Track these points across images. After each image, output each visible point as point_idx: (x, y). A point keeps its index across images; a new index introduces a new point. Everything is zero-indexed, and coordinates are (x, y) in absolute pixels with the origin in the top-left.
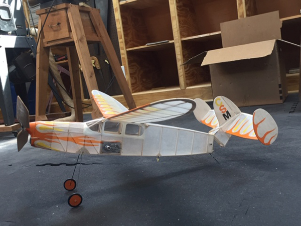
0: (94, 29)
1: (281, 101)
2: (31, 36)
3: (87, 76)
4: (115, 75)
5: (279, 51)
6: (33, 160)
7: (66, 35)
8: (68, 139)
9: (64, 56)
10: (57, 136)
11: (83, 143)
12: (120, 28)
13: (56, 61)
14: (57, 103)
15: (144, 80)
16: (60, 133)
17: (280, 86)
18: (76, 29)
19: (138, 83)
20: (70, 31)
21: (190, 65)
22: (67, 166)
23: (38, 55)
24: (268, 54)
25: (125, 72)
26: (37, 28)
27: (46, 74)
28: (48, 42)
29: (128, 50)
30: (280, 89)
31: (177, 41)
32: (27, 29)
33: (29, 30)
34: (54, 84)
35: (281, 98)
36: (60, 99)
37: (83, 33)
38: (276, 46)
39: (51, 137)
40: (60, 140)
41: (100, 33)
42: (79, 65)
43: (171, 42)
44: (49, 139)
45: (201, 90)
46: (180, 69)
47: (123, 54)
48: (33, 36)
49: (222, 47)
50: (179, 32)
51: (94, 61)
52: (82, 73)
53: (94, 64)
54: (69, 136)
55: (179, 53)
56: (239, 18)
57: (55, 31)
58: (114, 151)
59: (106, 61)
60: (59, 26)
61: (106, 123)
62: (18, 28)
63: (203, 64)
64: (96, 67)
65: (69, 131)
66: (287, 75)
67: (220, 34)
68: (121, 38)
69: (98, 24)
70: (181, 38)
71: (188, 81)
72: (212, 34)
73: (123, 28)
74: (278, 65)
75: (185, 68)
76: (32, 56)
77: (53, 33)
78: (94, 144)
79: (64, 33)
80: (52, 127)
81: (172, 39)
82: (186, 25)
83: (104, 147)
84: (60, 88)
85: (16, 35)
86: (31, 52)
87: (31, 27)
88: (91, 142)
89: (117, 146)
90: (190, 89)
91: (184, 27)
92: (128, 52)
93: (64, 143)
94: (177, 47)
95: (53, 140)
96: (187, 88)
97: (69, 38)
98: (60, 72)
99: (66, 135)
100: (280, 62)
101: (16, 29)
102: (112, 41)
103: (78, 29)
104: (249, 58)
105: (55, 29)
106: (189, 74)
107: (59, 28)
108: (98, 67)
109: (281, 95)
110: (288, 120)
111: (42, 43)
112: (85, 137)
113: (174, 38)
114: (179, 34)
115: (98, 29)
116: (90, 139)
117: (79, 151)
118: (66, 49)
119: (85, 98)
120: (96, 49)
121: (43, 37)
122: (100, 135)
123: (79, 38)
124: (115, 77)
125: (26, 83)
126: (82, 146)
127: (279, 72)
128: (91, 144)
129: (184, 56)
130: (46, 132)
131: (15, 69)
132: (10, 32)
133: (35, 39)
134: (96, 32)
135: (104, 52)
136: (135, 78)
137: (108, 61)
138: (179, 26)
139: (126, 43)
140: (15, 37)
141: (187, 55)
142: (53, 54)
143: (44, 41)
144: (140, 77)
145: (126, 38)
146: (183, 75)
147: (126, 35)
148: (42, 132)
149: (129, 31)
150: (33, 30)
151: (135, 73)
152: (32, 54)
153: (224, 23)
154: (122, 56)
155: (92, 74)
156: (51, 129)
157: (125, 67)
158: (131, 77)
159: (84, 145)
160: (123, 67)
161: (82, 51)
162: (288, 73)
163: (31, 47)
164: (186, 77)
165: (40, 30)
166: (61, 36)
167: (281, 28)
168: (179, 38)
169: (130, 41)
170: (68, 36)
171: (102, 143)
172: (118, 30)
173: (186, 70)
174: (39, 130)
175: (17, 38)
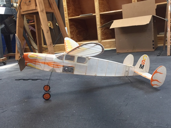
0: (50, 5)
1: (153, 50)
2: (14, 8)
3: (45, 32)
4: (62, 32)
5: (154, 22)
6: (13, 77)
7: (34, 8)
8: (45, 63)
9: (33, 20)
10: (39, 61)
11: (53, 66)
12: (65, 5)
13: (28, 23)
14: (28, 47)
15: (78, 36)
16: (41, 59)
17: (153, 41)
18: (39, 5)
19: (74, 37)
20: (36, 5)
21: (104, 28)
22: (32, 81)
23: (17, 19)
24: (147, 23)
25: (68, 31)
26: (17, 3)
27: (22, 30)
28: (23, 12)
29: (69, 18)
30: (153, 43)
31: (97, 14)
32: (12, 3)
33: (13, 4)
34: (27, 36)
35: (153, 48)
36: (30, 45)
37: (44, 8)
38: (152, 19)
39: (36, 62)
40: (40, 63)
41: (53, 8)
42: (41, 26)
43: (94, 14)
44: (34, 63)
45: (110, 42)
46: (99, 30)
47: (67, 20)
48: (15, 8)
49: (122, 19)
50: (99, 9)
51: (50, 24)
52: (43, 30)
53: (50, 25)
54: (46, 62)
55: (98, 21)
56: (133, 2)
57: (27, 5)
58: (70, 71)
59: (57, 24)
60: (30, 3)
61: (66, 55)
62: (7, 3)
63: (111, 28)
64: (51, 27)
65: (45, 59)
66: (158, 36)
67: (122, 11)
68: (66, 11)
69: (52, 2)
70: (100, 12)
71: (103, 37)
72: (117, 11)
73: (67, 5)
74: (153, 30)
75: (101, 30)
76: (15, 20)
77: (26, 6)
78: (58, 67)
79: (33, 7)
80: (36, 56)
81: (95, 13)
82: (103, 5)
83: (64, 69)
84: (30, 38)
85: (5, 7)
86: (14, 17)
87: (14, 3)
88: (57, 65)
89: (72, 68)
90: (104, 42)
91: (102, 6)
92: (70, 20)
93: (42, 65)
94: (97, 18)
95: (36, 63)
96: (102, 41)
97: (36, 9)
98: (30, 29)
99: (44, 61)
100: (154, 28)
101: (5, 3)
102: (60, 13)
103: (41, 5)
104: (137, 25)
105: (27, 4)
106: (104, 33)
107: (30, 4)
108: (52, 27)
109: (153, 46)
110: (155, 60)
111: (20, 12)
112: (54, 63)
113: (96, 12)
114: (99, 10)
115: (52, 5)
116: (57, 64)
117: (51, 70)
118: (34, 16)
119: (44, 45)
120: (51, 17)
121: (21, 8)
122: (62, 62)
123: (41, 10)
124: (61, 34)
125: (11, 35)
126: (52, 68)
127: (153, 34)
128: (57, 67)
129: (101, 23)
130: (33, 59)
131: (5, 26)
132: (2, 5)
133: (16, 10)
134: (51, 7)
135: (56, 19)
136: (73, 35)
137: (58, 24)
138: (99, 5)
139: (69, 14)
140: (4, 8)
141: (103, 23)
142: (27, 19)
143: (21, 11)
144: (76, 34)
145: (69, 11)
146: (100, 34)
147: (68, 10)
148: (31, 58)
149: (70, 7)
150: (15, 5)
151: (73, 32)
152: (14, 18)
153: (124, 5)
154: (66, 22)
155: (48, 31)
156: (35, 57)
157: (68, 28)
158: (70, 34)
159: (53, 67)
160: (66, 28)
161: (43, 17)
162: (159, 35)
163: (14, 15)
164: (102, 35)
165: (19, 4)
166: (31, 9)
167: (156, 9)
168: (99, 12)
169: (71, 13)
170: (35, 9)
171: (63, 66)
172: (64, 7)
173: (102, 31)
174: (29, 57)
175: (6, 9)
